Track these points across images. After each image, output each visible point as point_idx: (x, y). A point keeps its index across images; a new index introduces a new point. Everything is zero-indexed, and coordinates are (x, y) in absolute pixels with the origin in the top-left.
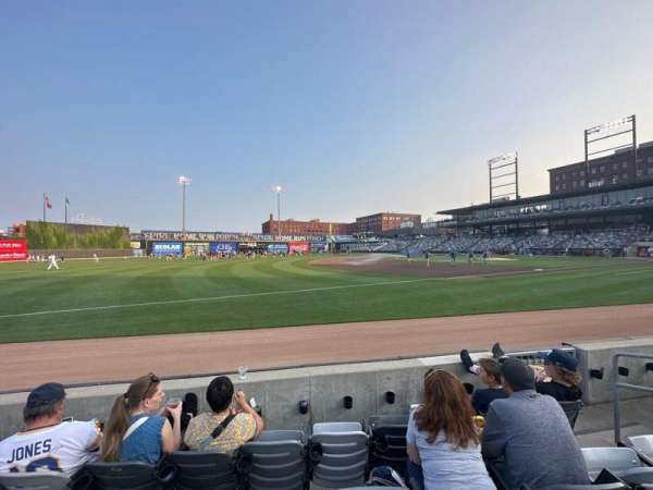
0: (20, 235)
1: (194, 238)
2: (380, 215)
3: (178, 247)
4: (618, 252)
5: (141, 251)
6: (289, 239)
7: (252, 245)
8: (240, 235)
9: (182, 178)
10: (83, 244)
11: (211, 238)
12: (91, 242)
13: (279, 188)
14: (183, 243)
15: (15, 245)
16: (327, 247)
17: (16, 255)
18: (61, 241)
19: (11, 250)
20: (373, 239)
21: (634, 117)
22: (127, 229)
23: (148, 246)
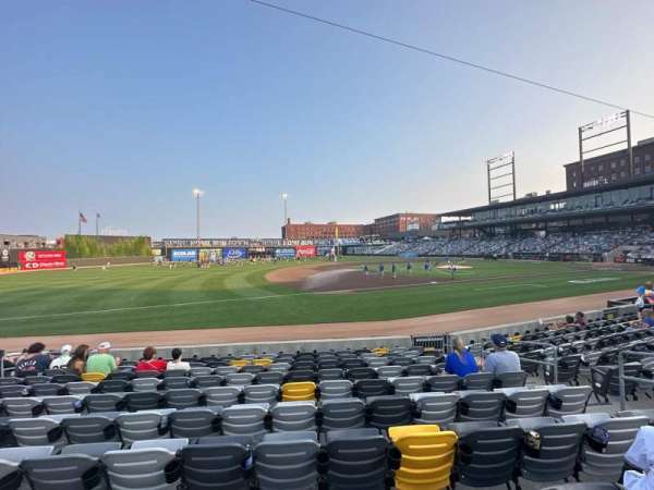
0: (61, 246)
1: (207, 244)
2: (397, 216)
3: (193, 253)
4: (598, 258)
5: (161, 258)
6: (296, 243)
7: (260, 250)
8: (250, 241)
9: (196, 191)
10: (111, 253)
11: (224, 244)
12: (118, 251)
13: (285, 196)
14: (198, 250)
15: (57, 255)
16: (333, 250)
17: (57, 263)
18: (93, 250)
19: (53, 260)
20: (378, 242)
21: (628, 112)
22: (149, 239)
23: (167, 253)
